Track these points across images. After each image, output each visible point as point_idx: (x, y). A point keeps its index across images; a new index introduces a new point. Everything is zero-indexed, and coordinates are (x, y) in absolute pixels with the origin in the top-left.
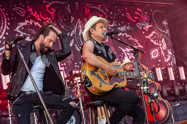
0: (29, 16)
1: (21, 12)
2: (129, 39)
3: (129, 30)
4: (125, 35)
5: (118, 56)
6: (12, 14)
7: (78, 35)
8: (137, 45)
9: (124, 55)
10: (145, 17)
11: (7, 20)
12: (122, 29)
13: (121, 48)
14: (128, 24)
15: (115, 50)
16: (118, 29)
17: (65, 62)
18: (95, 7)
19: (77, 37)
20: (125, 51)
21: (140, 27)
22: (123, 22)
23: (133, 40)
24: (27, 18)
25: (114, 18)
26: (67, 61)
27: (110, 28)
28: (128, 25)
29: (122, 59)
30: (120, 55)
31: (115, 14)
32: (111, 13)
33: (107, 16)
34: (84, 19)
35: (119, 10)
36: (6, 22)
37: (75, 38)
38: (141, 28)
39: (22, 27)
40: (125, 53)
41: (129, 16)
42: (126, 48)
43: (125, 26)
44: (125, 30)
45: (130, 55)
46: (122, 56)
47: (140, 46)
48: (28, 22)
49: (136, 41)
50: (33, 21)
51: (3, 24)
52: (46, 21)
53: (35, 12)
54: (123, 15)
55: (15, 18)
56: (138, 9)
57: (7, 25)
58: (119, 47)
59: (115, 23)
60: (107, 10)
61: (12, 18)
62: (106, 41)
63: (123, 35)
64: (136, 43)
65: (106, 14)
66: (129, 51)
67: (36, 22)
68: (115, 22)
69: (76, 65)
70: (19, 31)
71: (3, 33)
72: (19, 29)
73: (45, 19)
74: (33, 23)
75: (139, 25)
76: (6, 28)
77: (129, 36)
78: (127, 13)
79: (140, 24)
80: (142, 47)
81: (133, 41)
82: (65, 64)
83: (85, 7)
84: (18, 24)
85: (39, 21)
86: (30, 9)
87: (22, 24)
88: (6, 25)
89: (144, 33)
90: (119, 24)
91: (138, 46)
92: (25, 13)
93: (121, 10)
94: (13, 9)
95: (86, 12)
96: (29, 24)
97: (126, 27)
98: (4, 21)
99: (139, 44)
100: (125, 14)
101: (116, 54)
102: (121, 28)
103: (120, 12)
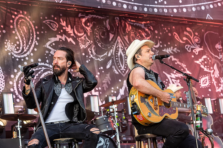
0: (62, 31)
1: (53, 25)
2: (176, 63)
3: (176, 52)
4: (171, 58)
6: (43, 28)
7: (117, 55)
9: (169, 82)
10: (196, 38)
11: (36, 34)
12: (168, 51)
13: (166, 74)
14: (176, 45)
16: (163, 50)
17: (101, 86)
18: (138, 24)
19: (116, 58)
20: (170, 77)
21: (189, 50)
22: (169, 43)
23: (180, 64)
24: (59, 32)
25: (159, 38)
26: (103, 85)
27: (154, 49)
28: (176, 47)
30: (164, 82)
31: (161, 33)
32: (156, 32)
33: (152, 35)
34: (125, 37)
35: (166, 29)
36: (35, 36)
37: (113, 59)
39: (53, 43)
40: (170, 79)
41: (176, 36)
42: (171, 74)
43: (172, 47)
44: (171, 52)
45: (175, 82)
46: (167, 83)
47: (188, 72)
48: (60, 37)
49: (184, 66)
50: (66, 36)
51: (31, 38)
52: (80, 38)
53: (69, 26)
54: (170, 34)
55: (46, 32)
56: (188, 29)
57: (36, 40)
58: (164, 72)
60: (152, 29)
61: (42, 32)
64: (183, 68)
65: (150, 33)
66: (175, 78)
67: (69, 38)
68: (161, 42)
69: (112, 90)
70: (50, 48)
71: (31, 48)
72: (50, 45)
73: (79, 34)
74: (66, 39)
75: (188, 47)
76: (35, 43)
77: (176, 59)
78: (175, 33)
79: (189, 46)
80: (190, 73)
81: (180, 66)
82: (100, 88)
83: (126, 23)
84: (49, 39)
85: (73, 37)
86: (63, 22)
87: (53, 40)
88: (34, 39)
89: (193, 56)
90: (165, 45)
91: (185, 72)
92: (57, 27)
93: (167, 29)
94: (44, 22)
95: (127, 30)
96: (62, 39)
97: (173, 49)
98: (33, 35)
99: (186, 69)
100: (172, 34)
102: (167, 49)
103: (167, 31)
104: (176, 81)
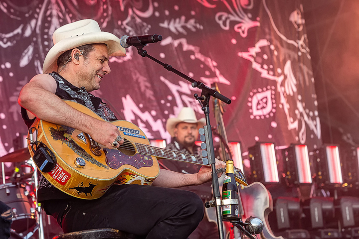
2: (193, 57)
3: (194, 30)
4: (180, 45)
5: (155, 104)
7: (47, 34)
8: (213, 75)
9: (174, 103)
12: (174, 26)
13: (167, 82)
14: (193, 13)
15: (148, 85)
16: (161, 25)
17: (5, 110)
19: (43, 40)
20: (178, 91)
21: (225, 25)
22: (176, 8)
23: (202, 58)
26: (9, 107)
27: (138, 20)
28: (192, 17)
29: (166, 112)
30: (163, 102)
37: (36, 43)
38: (227, 28)
40: (177, 95)
42: (181, 83)
43: (183, 18)
44: (181, 30)
45: (190, 102)
46: (168, 105)
47: (222, 80)
49: (212, 63)
58: (162, 79)
59: (154, 7)
62: (126, 59)
63: (176, 43)
64: (210, 70)
66: (189, 92)
68: (156, 4)
75: (224, 18)
77: (192, 48)
79: (225, 15)
80: (227, 82)
81: (203, 63)
82: (2, 116)
89: (234, 41)
90: (167, 13)
91: (216, 80)
97: (186, 21)
99: (218, 72)
101: (152, 98)
102: (172, 23)
104: (191, 100)
